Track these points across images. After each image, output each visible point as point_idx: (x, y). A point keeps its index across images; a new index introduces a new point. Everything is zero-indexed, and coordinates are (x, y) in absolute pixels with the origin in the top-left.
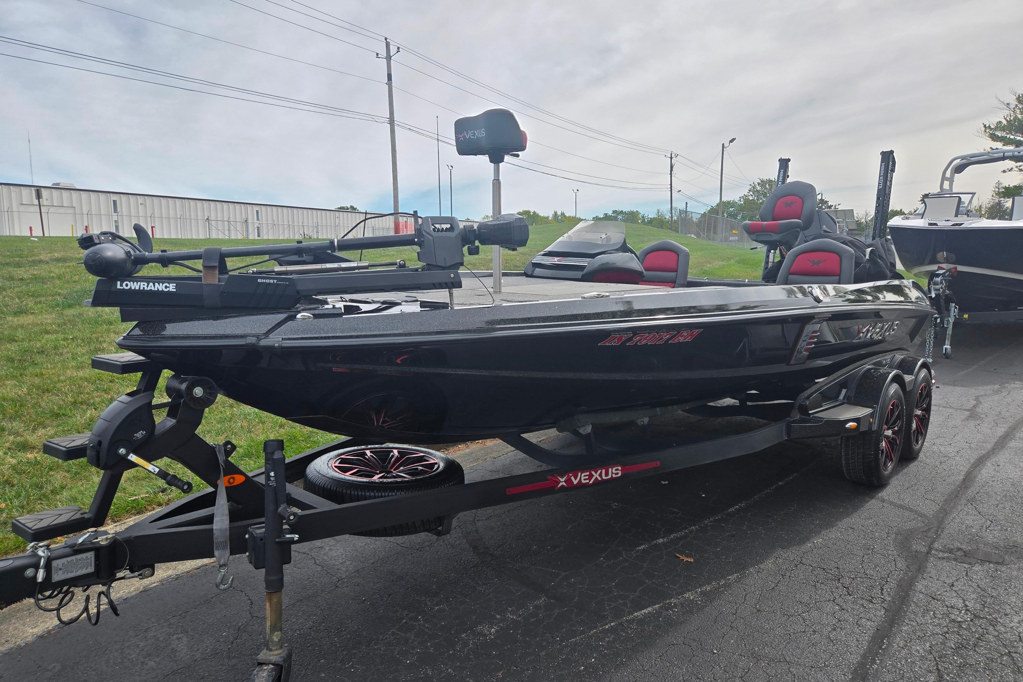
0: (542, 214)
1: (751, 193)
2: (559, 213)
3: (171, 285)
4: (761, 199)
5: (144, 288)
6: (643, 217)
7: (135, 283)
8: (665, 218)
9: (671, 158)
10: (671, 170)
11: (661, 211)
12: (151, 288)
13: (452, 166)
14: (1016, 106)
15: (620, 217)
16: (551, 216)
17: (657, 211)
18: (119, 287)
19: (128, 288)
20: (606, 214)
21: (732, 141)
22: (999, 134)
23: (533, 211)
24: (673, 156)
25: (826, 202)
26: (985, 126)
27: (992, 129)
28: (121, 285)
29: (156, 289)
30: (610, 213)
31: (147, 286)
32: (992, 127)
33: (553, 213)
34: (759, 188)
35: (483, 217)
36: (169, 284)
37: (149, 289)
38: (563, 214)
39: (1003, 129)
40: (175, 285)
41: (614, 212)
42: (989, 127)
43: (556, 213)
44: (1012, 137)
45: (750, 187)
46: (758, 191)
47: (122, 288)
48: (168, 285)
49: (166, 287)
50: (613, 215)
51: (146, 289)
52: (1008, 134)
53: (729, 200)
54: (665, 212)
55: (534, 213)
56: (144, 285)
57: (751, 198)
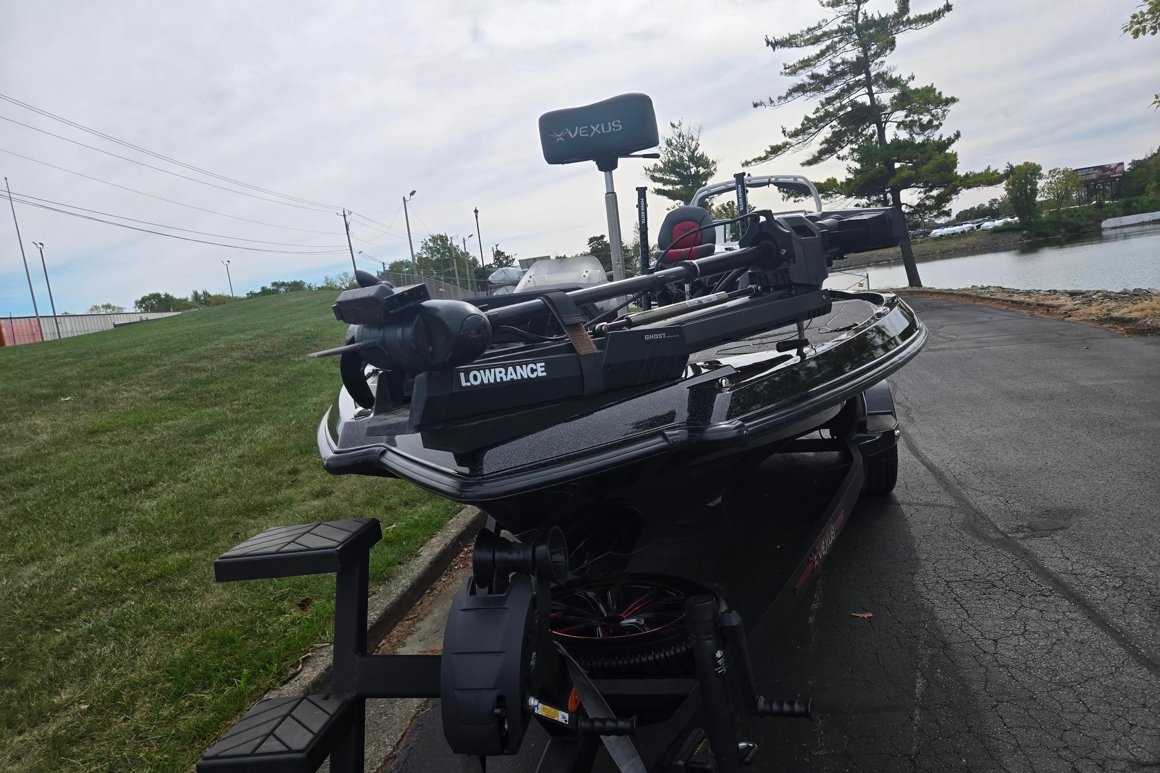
0: (177, 296)
1: (425, 250)
2: (200, 293)
3: (539, 365)
4: (436, 255)
5: (501, 378)
6: (310, 287)
7: (487, 371)
8: (336, 286)
9: (344, 216)
10: (347, 230)
11: (329, 278)
12: (512, 377)
13: (41, 244)
14: (667, 149)
15: (282, 289)
16: (190, 299)
17: (325, 279)
18: (464, 384)
19: (478, 382)
20: (263, 288)
21: (412, 193)
22: (657, 175)
23: (164, 294)
24: (346, 213)
25: (503, 253)
26: (645, 169)
27: (651, 171)
28: (468, 380)
29: (519, 377)
30: (269, 286)
31: (506, 374)
32: (651, 169)
33: (192, 293)
34: (431, 245)
35: (89, 308)
36: (535, 364)
37: (509, 379)
38: (205, 293)
39: (660, 170)
40: (543, 364)
41: (274, 284)
42: (649, 169)
43: (196, 293)
44: (668, 178)
45: (422, 244)
46: (430, 248)
47: (469, 384)
48: (534, 367)
49: (533, 371)
50: (272, 288)
51: (505, 379)
52: (663, 175)
53: (401, 260)
54: (334, 279)
55: (167, 295)
56: (500, 372)
57: (424, 256)
